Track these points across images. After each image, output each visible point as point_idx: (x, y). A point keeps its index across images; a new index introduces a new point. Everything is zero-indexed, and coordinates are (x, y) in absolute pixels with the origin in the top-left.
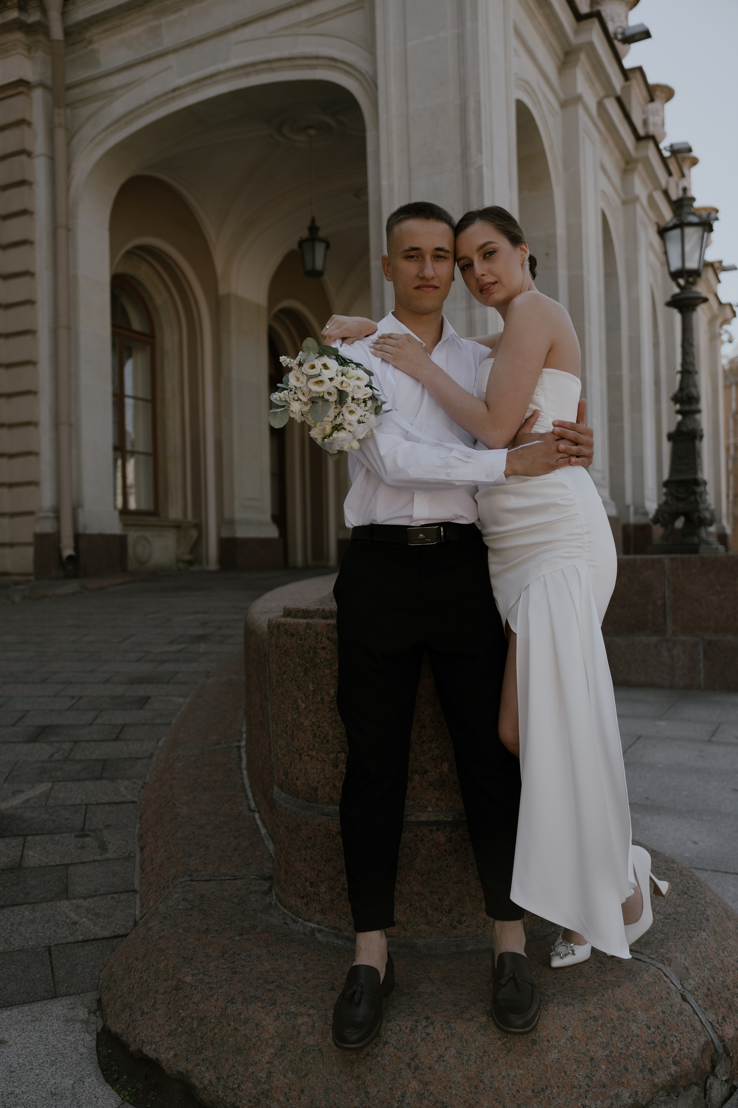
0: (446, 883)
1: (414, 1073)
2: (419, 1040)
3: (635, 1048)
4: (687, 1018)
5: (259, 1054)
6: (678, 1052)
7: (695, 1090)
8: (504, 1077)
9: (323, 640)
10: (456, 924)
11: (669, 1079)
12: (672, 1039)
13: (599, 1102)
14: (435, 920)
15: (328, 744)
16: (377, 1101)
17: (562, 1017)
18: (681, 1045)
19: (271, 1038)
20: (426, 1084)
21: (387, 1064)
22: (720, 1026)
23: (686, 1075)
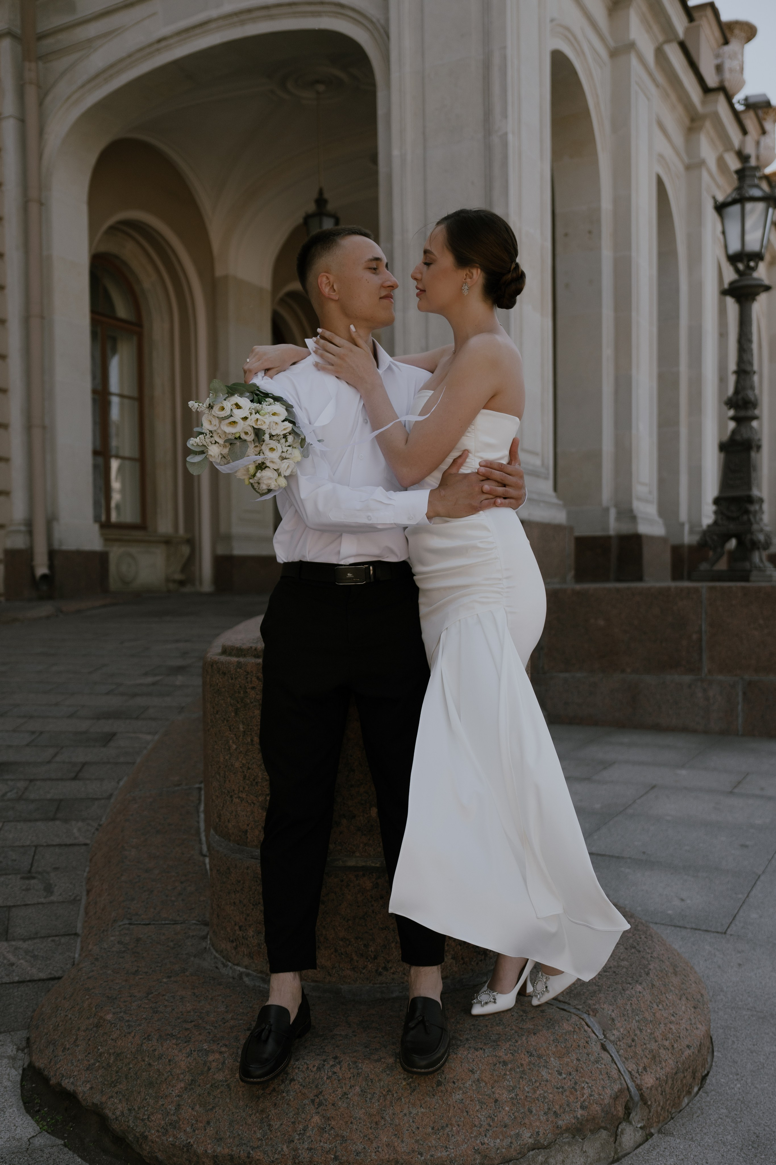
0: (371, 929)
1: (317, 1108)
2: (325, 1078)
3: (543, 1092)
4: (603, 1066)
5: (170, 1087)
6: (588, 1097)
7: (604, 1134)
8: (405, 1115)
11: (574, 1122)
12: (583, 1085)
13: (499, 1140)
14: (360, 966)
17: (471, 1060)
18: (592, 1091)
19: (183, 1073)
20: (328, 1119)
21: (292, 1099)
22: (640, 1075)
23: (594, 1119)
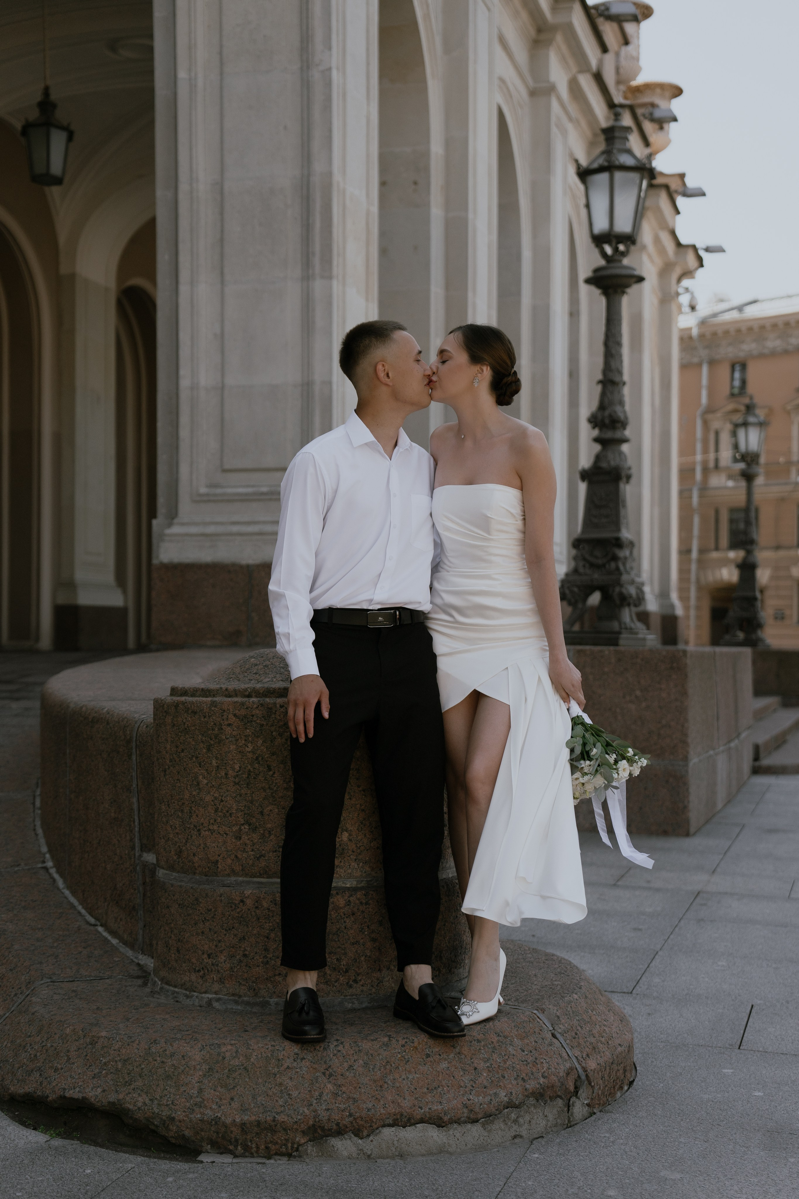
0: (344, 944)
1: (329, 1079)
3: (511, 1063)
4: (555, 1048)
5: (188, 1077)
6: (547, 1070)
7: (560, 1102)
8: (404, 1079)
9: (229, 717)
10: (352, 983)
11: (538, 1086)
12: (542, 1061)
13: (481, 1097)
14: (333, 980)
15: (231, 817)
16: (298, 1100)
18: (549, 1065)
19: (199, 1064)
20: (339, 1086)
21: (306, 1073)
22: (584, 1060)
23: (553, 1086)
